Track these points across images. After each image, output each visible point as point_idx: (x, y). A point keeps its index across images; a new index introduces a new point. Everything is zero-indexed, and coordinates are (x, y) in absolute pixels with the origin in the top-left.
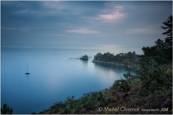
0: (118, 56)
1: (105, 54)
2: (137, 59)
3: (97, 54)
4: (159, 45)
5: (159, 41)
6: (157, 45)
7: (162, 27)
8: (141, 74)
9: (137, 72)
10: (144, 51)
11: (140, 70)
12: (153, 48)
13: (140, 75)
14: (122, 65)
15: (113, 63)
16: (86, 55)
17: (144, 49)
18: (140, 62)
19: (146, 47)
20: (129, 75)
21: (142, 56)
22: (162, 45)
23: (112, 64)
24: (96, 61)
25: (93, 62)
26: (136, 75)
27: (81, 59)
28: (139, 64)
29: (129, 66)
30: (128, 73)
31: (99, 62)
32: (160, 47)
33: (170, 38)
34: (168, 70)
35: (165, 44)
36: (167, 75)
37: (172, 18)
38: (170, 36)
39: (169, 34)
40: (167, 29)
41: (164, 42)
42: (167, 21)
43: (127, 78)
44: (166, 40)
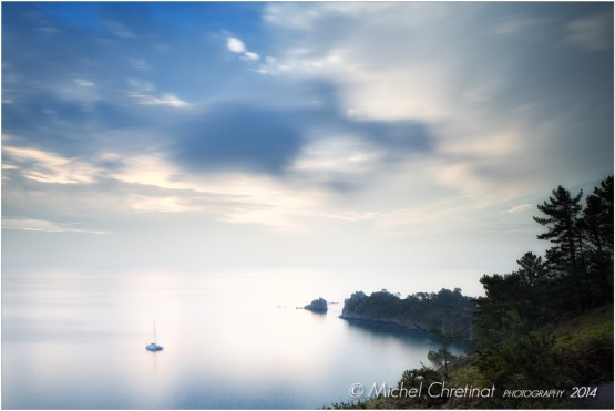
0: (412, 300)
1: (373, 294)
2: (466, 309)
3: (353, 295)
4: (529, 270)
5: (529, 259)
6: (522, 268)
7: (535, 219)
8: (480, 353)
9: (468, 347)
10: (485, 287)
11: (475, 341)
12: (513, 279)
13: (476, 357)
14: (423, 326)
15: (396, 321)
16: (321, 299)
17: (486, 281)
18: (475, 318)
19: (491, 275)
20: (444, 354)
21: (481, 301)
22: (539, 268)
23: (395, 324)
24: (350, 316)
25: (341, 317)
26: (465, 355)
27: (308, 308)
28: (473, 323)
29: (444, 331)
30: (440, 351)
31: (357, 316)
32: (531, 274)
33: (559, 250)
34: (560, 342)
35: (545, 268)
36: (555, 356)
37: (562, 194)
38: (559, 245)
39: (556, 238)
40: (552, 225)
41: (544, 260)
42: (550, 203)
43: (440, 364)
44: (548, 256)
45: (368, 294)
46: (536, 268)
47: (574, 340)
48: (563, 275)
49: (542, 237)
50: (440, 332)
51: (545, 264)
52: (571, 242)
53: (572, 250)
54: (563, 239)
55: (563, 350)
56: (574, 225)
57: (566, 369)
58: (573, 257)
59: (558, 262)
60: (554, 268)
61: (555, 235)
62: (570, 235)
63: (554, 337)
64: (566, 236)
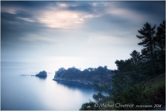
0: (86, 71)
1: (69, 69)
2: (109, 75)
3: (59, 69)
4: (135, 58)
5: (134, 53)
6: (132, 57)
7: (137, 36)
8: (115, 95)
9: (110, 92)
10: (117, 65)
11: (113, 89)
12: (128, 62)
13: (113, 96)
14: (91, 83)
15: (79, 81)
16: (44, 71)
17: (117, 63)
18: (113, 79)
19: (120, 60)
20: (100, 96)
21: (115, 71)
22: (139, 57)
23: (79, 82)
24: (58, 79)
25: (54, 80)
26: (109, 96)
27: (37, 76)
28: (112, 81)
29: (100, 85)
30: (98, 94)
31: (61, 79)
32: (135, 60)
33: (147, 50)
34: (147, 89)
35: (141, 57)
36: (144, 95)
37: (147, 26)
38: (146, 47)
39: (145, 45)
40: (144, 39)
41: (141, 54)
42: (143, 29)
43: (98, 100)
44: (142, 52)
45: (67, 69)
46: (137, 57)
47: (152, 88)
48: (148, 60)
49: (140, 44)
50: (98, 85)
51: (141, 55)
52: (151, 46)
53: (152, 50)
54: (148, 45)
55: (148, 92)
56: (152, 39)
57: (149, 100)
58: (152, 53)
59: (146, 55)
60: (144, 57)
61: (145, 43)
62: (151, 43)
63: (145, 87)
64: (149, 44)
